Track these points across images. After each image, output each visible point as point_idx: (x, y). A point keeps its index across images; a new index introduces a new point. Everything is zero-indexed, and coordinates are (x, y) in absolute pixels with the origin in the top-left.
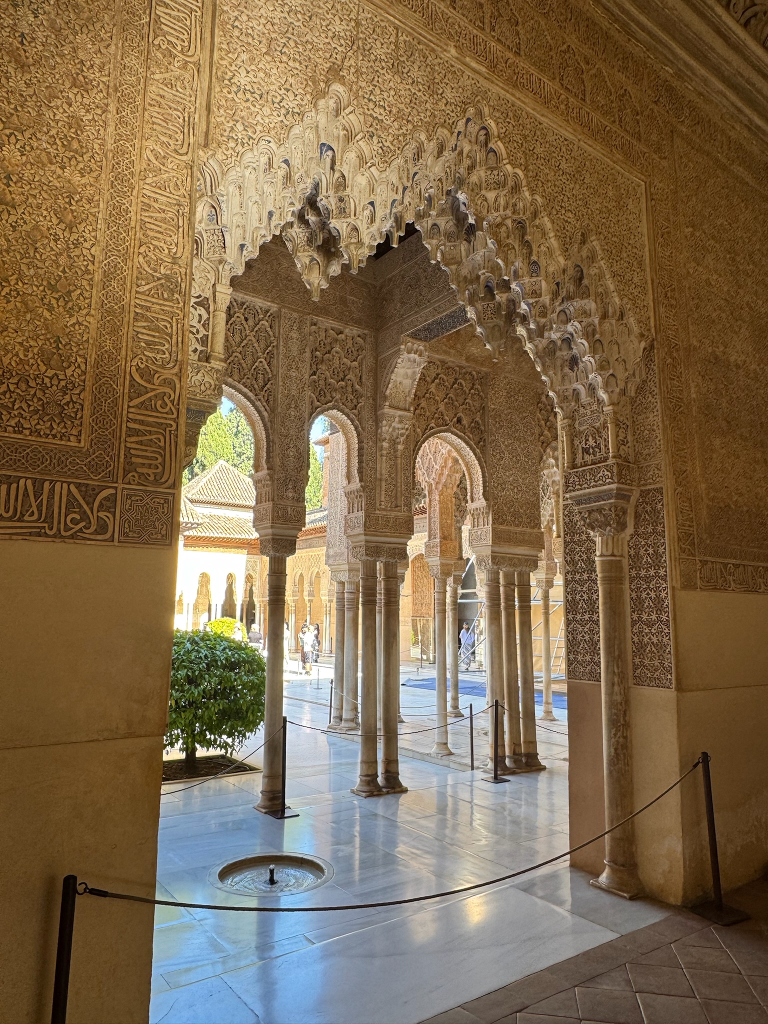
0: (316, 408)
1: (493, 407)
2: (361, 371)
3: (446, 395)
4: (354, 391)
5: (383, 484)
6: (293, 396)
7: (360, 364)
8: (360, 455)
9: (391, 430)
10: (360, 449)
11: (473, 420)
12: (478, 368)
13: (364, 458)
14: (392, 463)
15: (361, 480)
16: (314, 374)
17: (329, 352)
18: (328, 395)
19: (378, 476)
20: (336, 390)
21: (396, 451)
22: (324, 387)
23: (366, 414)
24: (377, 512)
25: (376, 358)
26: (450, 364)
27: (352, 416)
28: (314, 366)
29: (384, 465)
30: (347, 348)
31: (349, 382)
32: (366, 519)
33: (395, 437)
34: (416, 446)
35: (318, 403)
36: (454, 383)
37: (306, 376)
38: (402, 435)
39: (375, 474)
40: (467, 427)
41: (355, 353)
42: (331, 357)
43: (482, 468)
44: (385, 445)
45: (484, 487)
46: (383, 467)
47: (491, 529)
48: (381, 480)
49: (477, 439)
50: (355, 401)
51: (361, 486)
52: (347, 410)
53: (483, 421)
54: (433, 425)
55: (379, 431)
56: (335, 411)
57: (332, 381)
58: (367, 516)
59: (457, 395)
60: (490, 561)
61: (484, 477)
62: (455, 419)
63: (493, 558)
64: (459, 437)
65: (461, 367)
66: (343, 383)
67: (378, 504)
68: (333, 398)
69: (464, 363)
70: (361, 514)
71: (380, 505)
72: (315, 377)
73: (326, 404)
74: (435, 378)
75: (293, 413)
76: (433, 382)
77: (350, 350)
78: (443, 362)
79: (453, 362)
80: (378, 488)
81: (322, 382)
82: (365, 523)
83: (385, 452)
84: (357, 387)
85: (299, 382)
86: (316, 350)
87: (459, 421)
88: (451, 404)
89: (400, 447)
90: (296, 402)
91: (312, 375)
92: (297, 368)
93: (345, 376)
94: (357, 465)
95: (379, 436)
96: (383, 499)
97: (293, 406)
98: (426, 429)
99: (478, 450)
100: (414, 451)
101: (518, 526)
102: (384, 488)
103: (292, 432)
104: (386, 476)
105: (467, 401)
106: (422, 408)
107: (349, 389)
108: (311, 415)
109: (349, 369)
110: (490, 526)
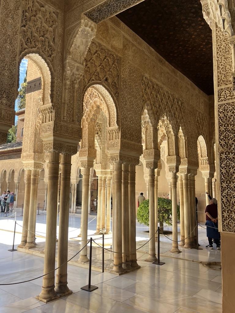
0: (25, 49)
1: (123, 76)
2: (54, 35)
3: (101, 64)
4: (49, 46)
5: (66, 106)
6: (9, 35)
7: (54, 30)
8: (52, 86)
9: (72, 74)
10: (52, 83)
11: (113, 81)
12: (116, 54)
13: (55, 88)
14: (71, 95)
15: (52, 102)
16: (24, 26)
17: (35, 16)
18: (33, 43)
19: (63, 101)
20: (38, 41)
21: (74, 88)
22: (30, 37)
23: (57, 62)
24: (62, 123)
25: (64, 29)
26: (103, 47)
27: (48, 60)
28: (24, 22)
29: (67, 94)
30: (46, 17)
31: (47, 39)
32: (54, 126)
33: (73, 79)
34: (84, 88)
35: (26, 46)
36: (105, 59)
37: (19, 25)
38: (78, 78)
39: (61, 99)
40: (110, 84)
41: (51, 23)
42: (36, 19)
43: (117, 108)
44: (68, 82)
45: (117, 118)
46: (66, 96)
47: (120, 141)
48: (64, 103)
49: (115, 92)
50: (50, 52)
51: (52, 105)
52: (45, 56)
53: (118, 82)
54: (93, 78)
55: (64, 74)
56: (37, 55)
57: (36, 34)
58: (55, 124)
59: (106, 65)
60: (119, 158)
61: (117, 113)
62: (105, 78)
63: (120, 156)
64: (106, 88)
65: (108, 50)
66: (43, 39)
67: (62, 118)
68: (36, 46)
69: (110, 48)
70: (52, 123)
71: (64, 118)
72: (24, 28)
73: (31, 48)
74: (95, 53)
75: (8, 47)
76: (94, 54)
77: (48, 19)
78: (100, 45)
79: (105, 46)
80: (63, 108)
81: (29, 34)
82: (54, 128)
83: (67, 87)
84: (52, 43)
85: (13, 27)
86: (26, 11)
87: (106, 80)
88: (103, 69)
89: (76, 86)
90: (11, 40)
91: (22, 26)
92: (13, 18)
93: (44, 35)
94: (50, 92)
95: (64, 76)
96: (65, 115)
97: (9, 42)
98: (90, 80)
99: (115, 98)
100: (83, 91)
101: (132, 141)
102: (66, 109)
103: (7, 59)
104: (67, 102)
105: (111, 70)
106: (88, 67)
107: (47, 44)
108: (21, 52)
109: (47, 31)
110: (120, 139)
